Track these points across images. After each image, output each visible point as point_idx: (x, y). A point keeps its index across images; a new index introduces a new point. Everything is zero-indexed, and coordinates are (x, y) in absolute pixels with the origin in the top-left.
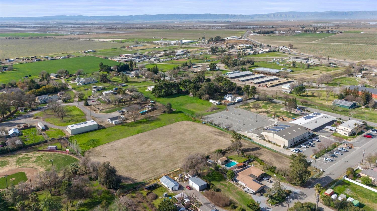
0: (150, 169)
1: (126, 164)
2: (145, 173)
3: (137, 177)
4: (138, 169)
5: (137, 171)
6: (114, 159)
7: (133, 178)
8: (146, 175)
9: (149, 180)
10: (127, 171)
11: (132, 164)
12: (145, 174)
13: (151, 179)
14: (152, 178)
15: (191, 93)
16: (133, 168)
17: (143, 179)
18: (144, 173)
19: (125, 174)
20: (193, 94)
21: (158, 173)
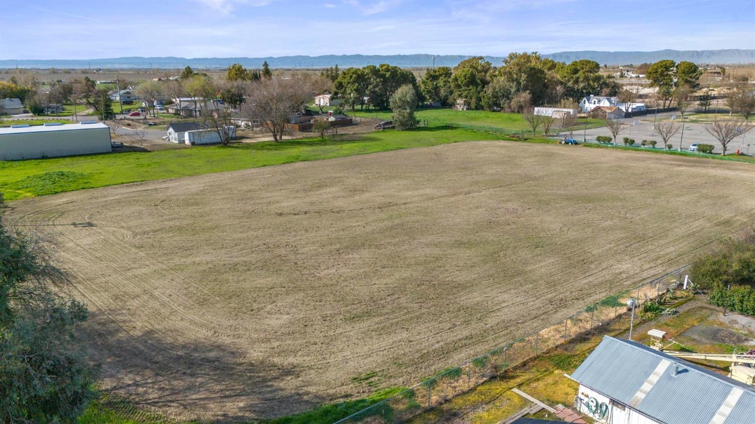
0: (400, 289)
1: (208, 258)
2: (369, 314)
3: (295, 352)
4: (298, 289)
5: (289, 299)
6: (135, 235)
7: (256, 354)
8: (382, 331)
9: (432, 384)
10: (203, 302)
11: (253, 257)
12: (364, 325)
13: (455, 373)
14: (455, 360)
15: (460, 101)
16: (261, 282)
17: (365, 365)
18: (354, 319)
19: (180, 325)
20: (466, 103)
21: (492, 321)
